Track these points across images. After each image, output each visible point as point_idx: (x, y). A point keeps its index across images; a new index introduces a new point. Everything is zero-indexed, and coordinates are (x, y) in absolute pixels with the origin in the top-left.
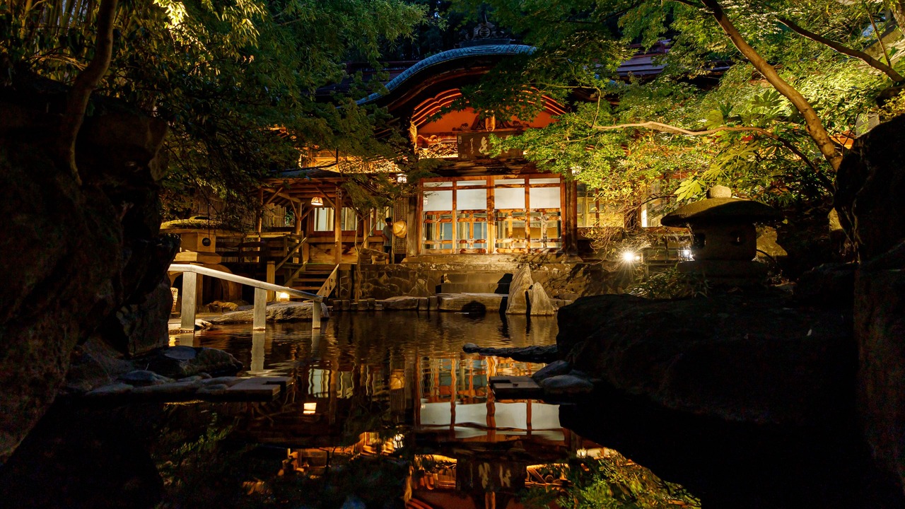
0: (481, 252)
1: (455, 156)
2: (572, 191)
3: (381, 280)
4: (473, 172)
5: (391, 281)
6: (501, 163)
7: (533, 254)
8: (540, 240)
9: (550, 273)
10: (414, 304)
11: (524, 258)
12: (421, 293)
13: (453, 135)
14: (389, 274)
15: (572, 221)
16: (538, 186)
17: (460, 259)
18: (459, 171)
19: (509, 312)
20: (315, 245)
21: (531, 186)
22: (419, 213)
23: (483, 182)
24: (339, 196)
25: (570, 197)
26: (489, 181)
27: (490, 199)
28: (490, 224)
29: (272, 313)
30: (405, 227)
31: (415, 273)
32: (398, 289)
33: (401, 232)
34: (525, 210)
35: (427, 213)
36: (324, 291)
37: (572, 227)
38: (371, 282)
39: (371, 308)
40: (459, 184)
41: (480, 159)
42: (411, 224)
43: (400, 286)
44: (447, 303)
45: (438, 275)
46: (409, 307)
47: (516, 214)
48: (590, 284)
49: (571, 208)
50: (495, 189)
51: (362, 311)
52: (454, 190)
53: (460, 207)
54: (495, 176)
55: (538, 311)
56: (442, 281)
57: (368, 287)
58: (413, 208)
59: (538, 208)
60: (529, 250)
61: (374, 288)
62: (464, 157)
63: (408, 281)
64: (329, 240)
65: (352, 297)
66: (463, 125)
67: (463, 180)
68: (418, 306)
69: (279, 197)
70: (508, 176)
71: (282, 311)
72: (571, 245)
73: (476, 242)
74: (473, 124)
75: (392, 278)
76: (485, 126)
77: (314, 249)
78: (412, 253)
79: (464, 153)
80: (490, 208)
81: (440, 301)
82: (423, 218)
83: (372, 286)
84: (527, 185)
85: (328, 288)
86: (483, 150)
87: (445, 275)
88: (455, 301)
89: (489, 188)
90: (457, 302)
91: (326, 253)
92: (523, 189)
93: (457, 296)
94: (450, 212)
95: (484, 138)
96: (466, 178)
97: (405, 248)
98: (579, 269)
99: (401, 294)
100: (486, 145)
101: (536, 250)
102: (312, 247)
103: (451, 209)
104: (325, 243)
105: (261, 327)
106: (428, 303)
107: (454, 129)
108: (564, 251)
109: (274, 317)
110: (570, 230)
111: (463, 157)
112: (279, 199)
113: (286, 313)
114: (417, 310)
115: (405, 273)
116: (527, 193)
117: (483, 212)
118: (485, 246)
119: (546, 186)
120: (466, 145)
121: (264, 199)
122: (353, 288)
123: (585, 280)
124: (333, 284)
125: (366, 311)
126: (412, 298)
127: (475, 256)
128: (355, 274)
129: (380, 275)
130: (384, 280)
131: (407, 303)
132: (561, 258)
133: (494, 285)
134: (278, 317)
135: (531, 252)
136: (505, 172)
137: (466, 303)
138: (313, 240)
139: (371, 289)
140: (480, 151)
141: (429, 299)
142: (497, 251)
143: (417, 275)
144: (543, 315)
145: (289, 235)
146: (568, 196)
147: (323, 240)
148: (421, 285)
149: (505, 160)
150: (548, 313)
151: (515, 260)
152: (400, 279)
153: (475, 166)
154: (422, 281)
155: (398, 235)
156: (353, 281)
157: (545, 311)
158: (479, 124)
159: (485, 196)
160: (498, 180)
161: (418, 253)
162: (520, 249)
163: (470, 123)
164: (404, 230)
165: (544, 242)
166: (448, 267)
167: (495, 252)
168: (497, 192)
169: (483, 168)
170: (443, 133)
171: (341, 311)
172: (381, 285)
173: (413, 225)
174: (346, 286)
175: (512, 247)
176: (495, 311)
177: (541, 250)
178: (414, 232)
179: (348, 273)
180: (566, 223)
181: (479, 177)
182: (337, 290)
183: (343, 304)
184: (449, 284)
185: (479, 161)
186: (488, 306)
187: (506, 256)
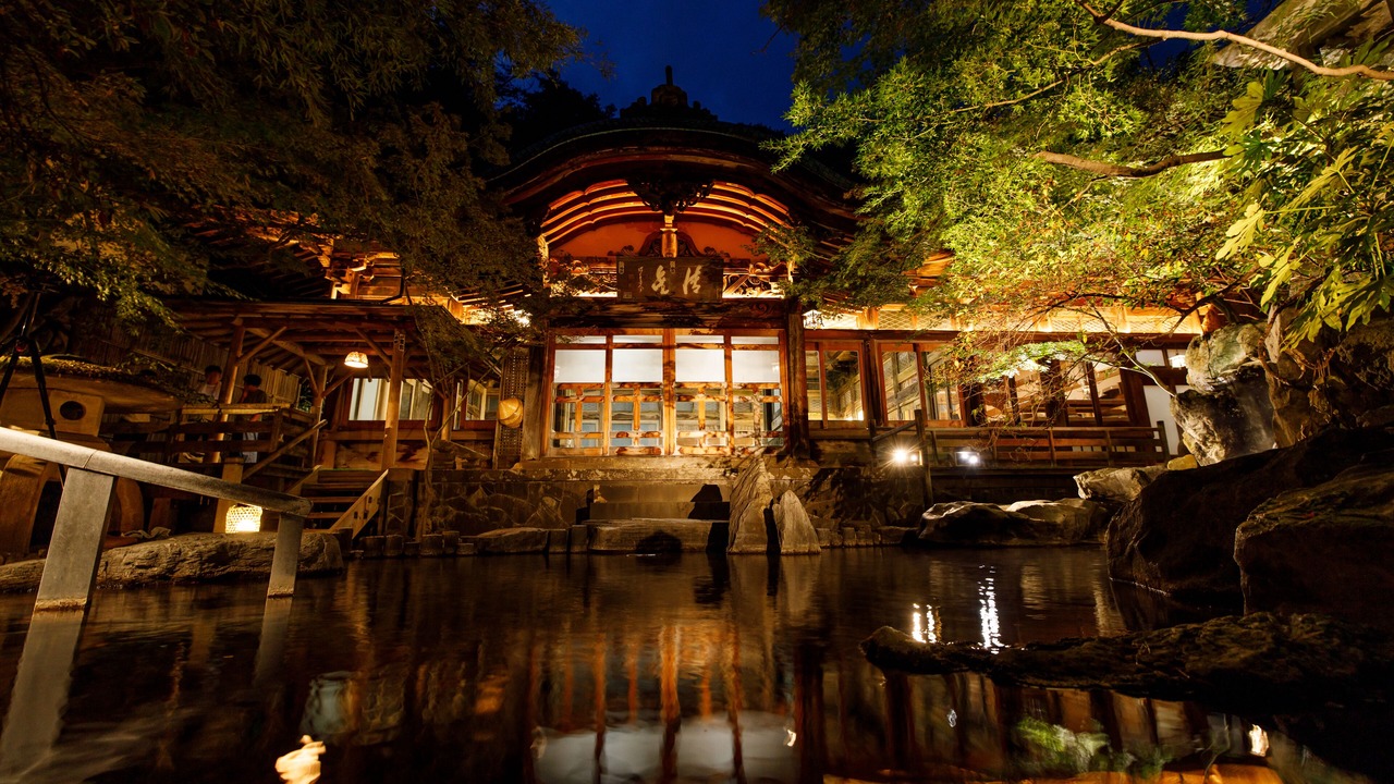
0: (653, 453)
1: (613, 295)
2: (798, 356)
3: (472, 501)
4: (639, 322)
5: (493, 502)
6: (686, 310)
7: (739, 456)
8: (749, 434)
9: (778, 484)
10: (538, 542)
11: (725, 463)
12: (548, 522)
13: (609, 262)
14: (488, 488)
15: (799, 404)
16: (744, 348)
17: (618, 464)
18: (617, 319)
19: (734, 550)
20: (348, 444)
21: (733, 347)
22: (547, 386)
23: (657, 339)
24: (399, 349)
25: (795, 365)
26: (668, 337)
27: (669, 366)
28: (669, 406)
29: (165, 560)
30: (520, 410)
31: (539, 485)
32: (505, 516)
33: (513, 416)
34: (725, 385)
35: (560, 385)
36: (351, 520)
37: (801, 413)
38: (450, 503)
39: (450, 551)
40: (617, 339)
41: (652, 300)
42: (532, 404)
43: (509, 511)
44: (607, 537)
45: (583, 490)
46: (529, 548)
47: (710, 390)
48: (842, 502)
49: (798, 383)
50: (677, 351)
51: (431, 557)
52: (608, 349)
53: (617, 377)
54: (676, 330)
55: (795, 546)
56: (590, 500)
57: (446, 513)
58: (536, 377)
59: (746, 382)
60: (733, 450)
61: (458, 516)
62: (628, 296)
63: (524, 502)
64: (375, 435)
65: (412, 533)
66: (625, 248)
67: (624, 333)
68: (548, 546)
69: (275, 346)
70: (698, 330)
71: (200, 554)
72: (800, 442)
73: (644, 436)
74: (642, 248)
75: (493, 495)
76: (660, 251)
77: (345, 452)
78: (532, 453)
79: (628, 289)
80: (668, 380)
81: (592, 534)
82: (553, 394)
83: (453, 511)
84: (727, 346)
85: (361, 515)
86: (659, 286)
87: (596, 488)
88: (624, 532)
89: (668, 347)
90: (626, 535)
91: (368, 459)
92: (721, 352)
93: (626, 524)
94: (601, 385)
95: (661, 267)
96: (629, 330)
97: (519, 445)
98: (826, 477)
99: (509, 525)
100: (664, 280)
101: (744, 450)
102: (342, 447)
103: (603, 380)
104: (369, 442)
105: (68, 601)
106: (568, 539)
107: (610, 253)
108: (788, 451)
109: (171, 571)
110: (797, 417)
111: (625, 296)
112: (274, 351)
113: (210, 560)
114: (545, 552)
115: (520, 485)
116: (728, 357)
117: (658, 386)
118: (661, 442)
119: (757, 348)
120: (631, 276)
121: (244, 348)
122: (414, 515)
123: (835, 497)
124: (373, 508)
125: (439, 556)
126: (535, 529)
127: (644, 460)
128: (420, 489)
129: (471, 490)
130: (478, 500)
131: (527, 539)
132: (784, 462)
133: (686, 505)
134: (185, 570)
135: (737, 453)
136: (693, 323)
137: (644, 536)
138: (345, 436)
139: (450, 517)
140: (655, 288)
141: (570, 530)
142: (680, 450)
143: (541, 490)
144: (804, 554)
145: (285, 409)
146: (792, 364)
147: (365, 435)
148: (549, 509)
149: (692, 304)
150: (813, 550)
151: (711, 467)
152: (509, 497)
153: (645, 312)
154: (550, 502)
155: (507, 423)
156: (416, 503)
157: (807, 546)
158: (651, 248)
159: (661, 362)
160: (682, 335)
161: (542, 454)
162: (718, 448)
163: (637, 246)
164: (518, 414)
165: (756, 437)
166: (601, 474)
167: (677, 453)
168: (679, 354)
169: (657, 316)
170: (591, 258)
171: (382, 558)
172: (473, 510)
173: (536, 405)
174: (400, 512)
175: (705, 445)
176: (699, 551)
177: (751, 450)
178: (537, 418)
179: (406, 486)
180: (791, 406)
181: (650, 330)
182: (380, 520)
183: (389, 544)
184: (604, 505)
185: (652, 304)
186: (686, 541)
187: (696, 460)
